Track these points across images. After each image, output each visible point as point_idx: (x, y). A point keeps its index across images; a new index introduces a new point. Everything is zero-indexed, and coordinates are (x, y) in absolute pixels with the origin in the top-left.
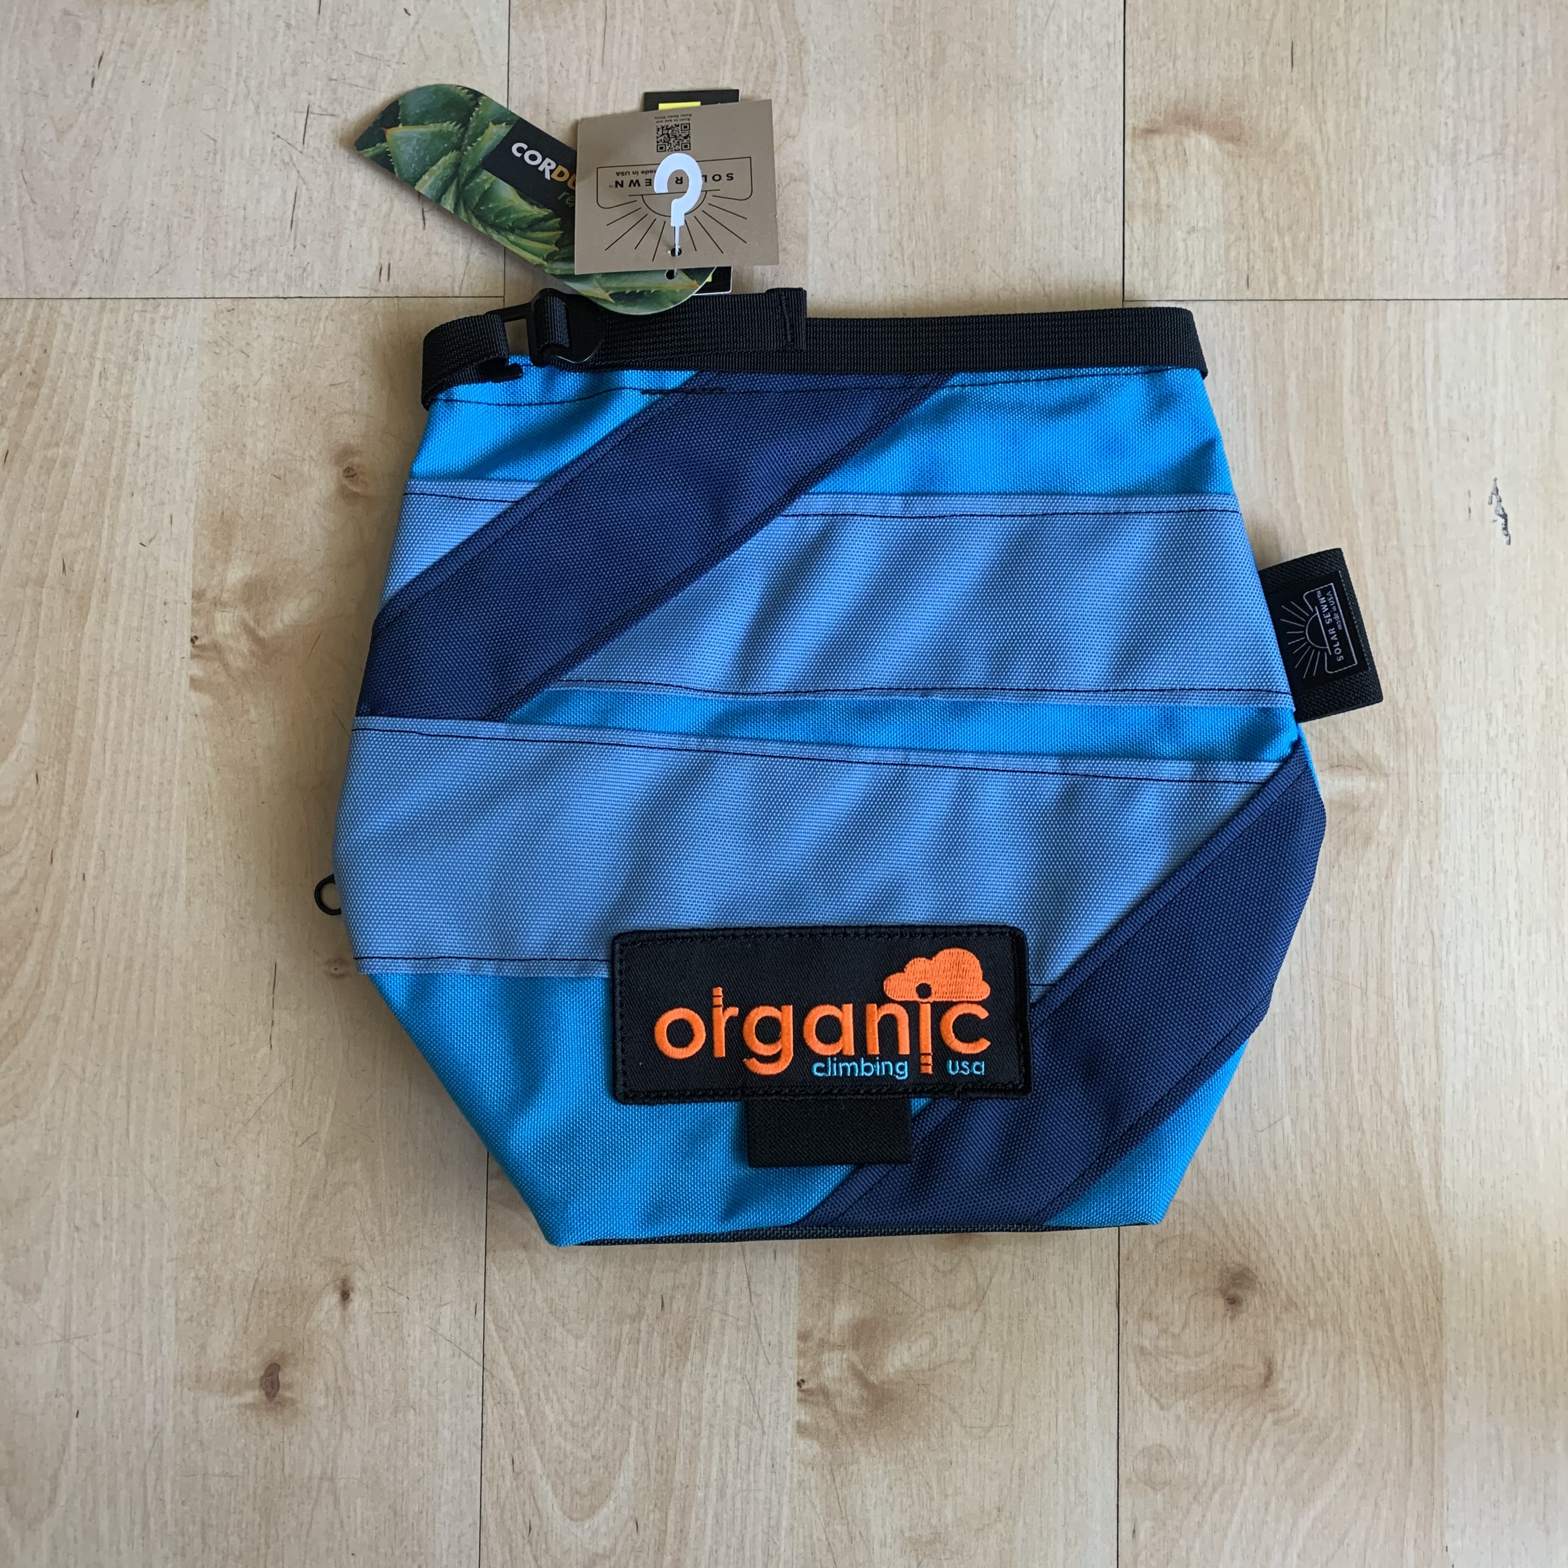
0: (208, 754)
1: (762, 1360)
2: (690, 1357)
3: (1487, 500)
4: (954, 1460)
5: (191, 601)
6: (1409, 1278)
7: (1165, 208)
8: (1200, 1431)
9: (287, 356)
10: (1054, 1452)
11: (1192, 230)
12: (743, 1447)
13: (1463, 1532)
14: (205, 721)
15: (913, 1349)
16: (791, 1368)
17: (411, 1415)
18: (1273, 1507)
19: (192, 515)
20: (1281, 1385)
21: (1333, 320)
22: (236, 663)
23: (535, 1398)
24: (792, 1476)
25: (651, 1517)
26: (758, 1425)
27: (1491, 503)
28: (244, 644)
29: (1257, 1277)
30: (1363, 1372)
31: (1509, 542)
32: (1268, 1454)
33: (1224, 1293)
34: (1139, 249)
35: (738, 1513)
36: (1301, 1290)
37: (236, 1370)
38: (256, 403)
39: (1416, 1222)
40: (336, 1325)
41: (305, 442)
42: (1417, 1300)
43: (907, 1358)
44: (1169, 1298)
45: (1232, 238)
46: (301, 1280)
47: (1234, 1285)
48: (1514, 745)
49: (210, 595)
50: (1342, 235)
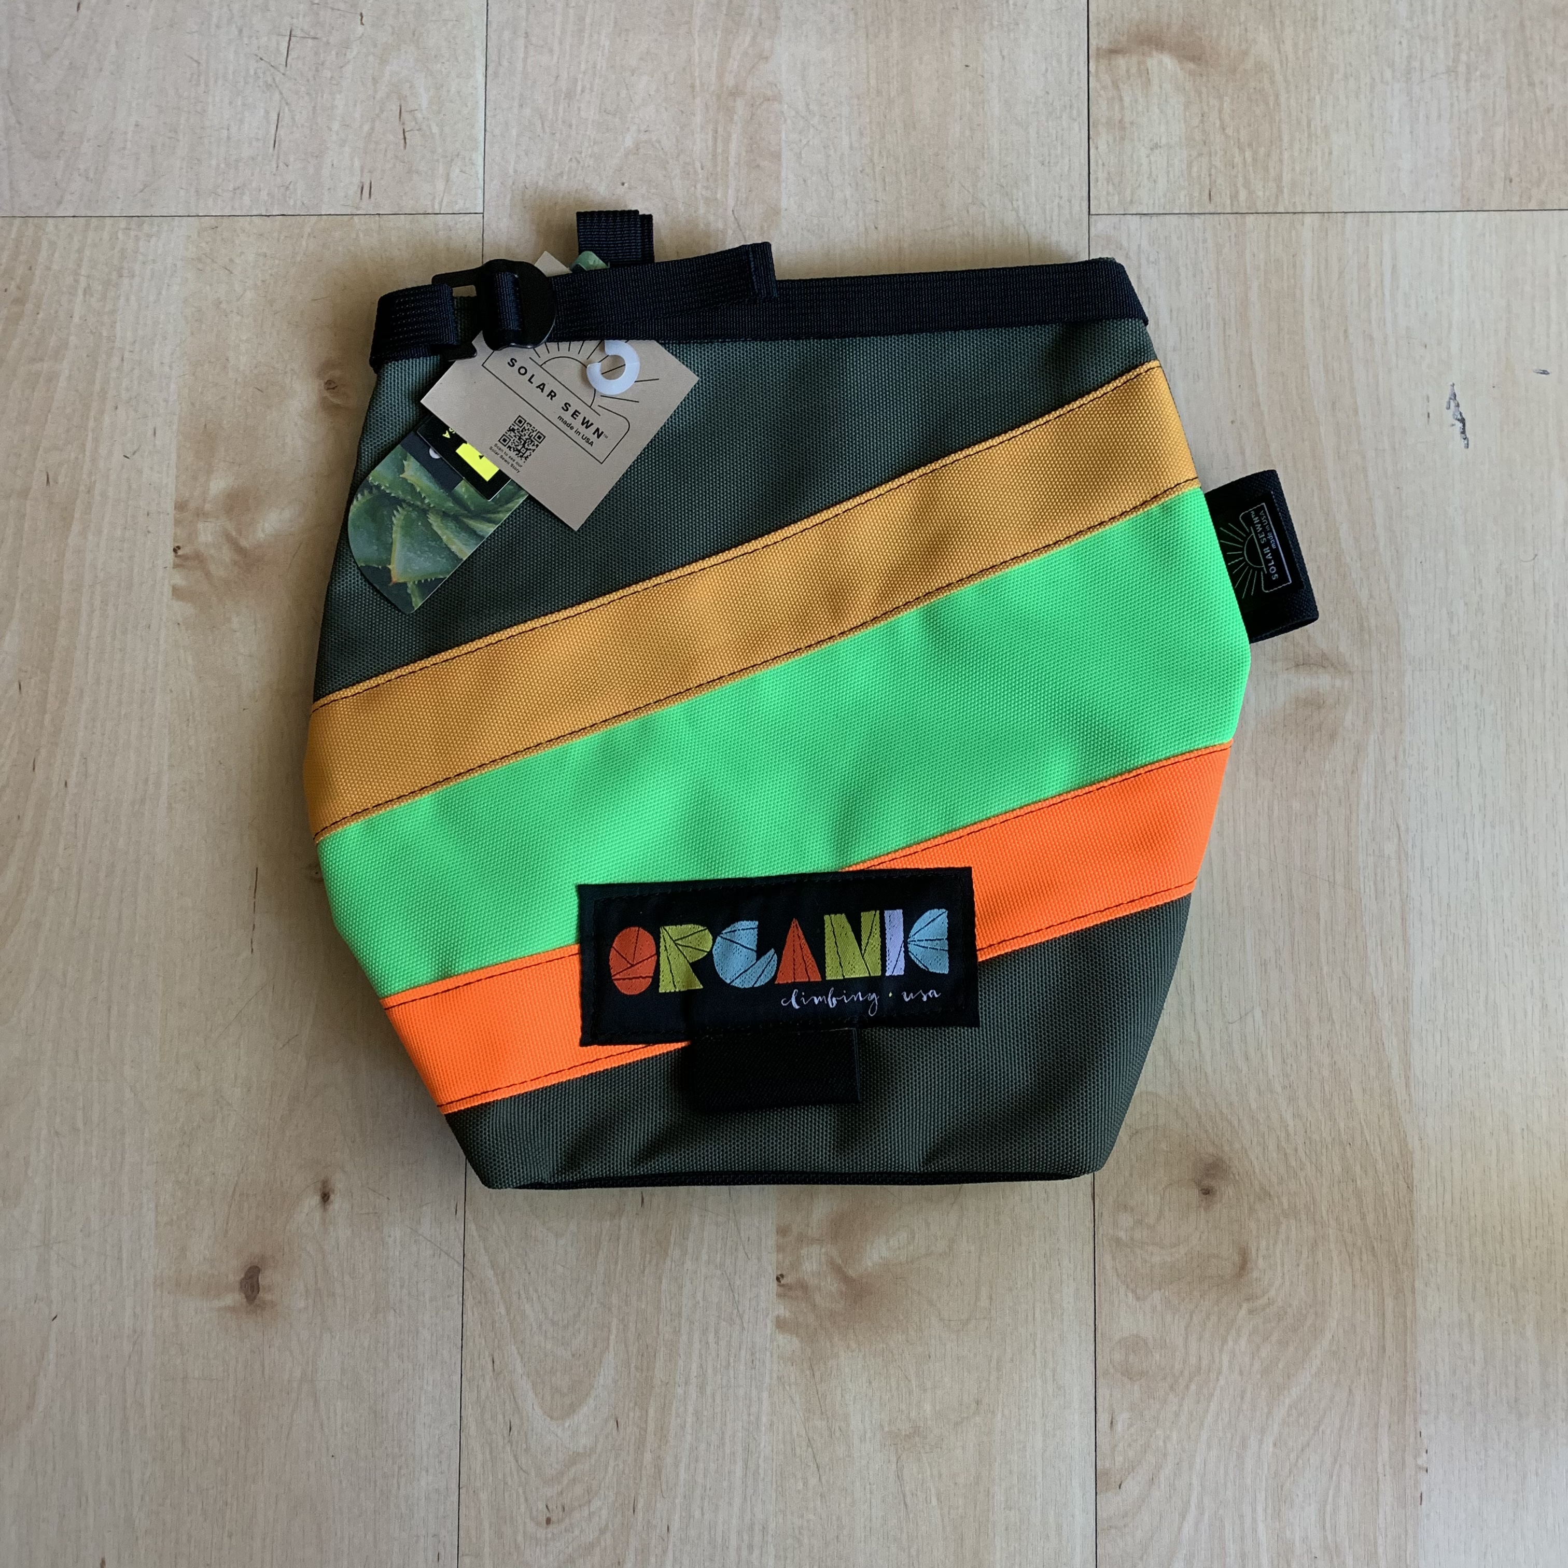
0: (190, 661)
1: (741, 1254)
2: (670, 1252)
3: (1445, 405)
4: (933, 1354)
5: (174, 512)
6: (1381, 1166)
7: (1128, 125)
8: (1176, 1321)
9: (270, 272)
10: (1032, 1345)
11: (1156, 146)
12: (723, 1343)
13: (1436, 1418)
14: (187, 630)
15: (891, 1243)
16: (770, 1263)
17: (391, 1317)
18: (1248, 1395)
19: (175, 427)
20: (1255, 1274)
21: (1294, 233)
22: (218, 572)
23: (515, 1297)
24: (771, 1371)
25: (631, 1414)
26: (738, 1321)
27: (1448, 408)
28: (227, 554)
29: (1230, 1167)
30: (1336, 1260)
31: (1467, 446)
32: (1243, 1342)
33: (1198, 1184)
34: (1103, 165)
35: (718, 1410)
36: (1274, 1179)
37: (216, 1273)
38: (239, 318)
39: (1387, 1112)
40: (316, 1228)
41: (286, 357)
42: (1388, 1188)
43: (885, 1253)
44: (1144, 1189)
45: (1194, 153)
46: (282, 1183)
47: (1207, 1175)
48: (1475, 643)
49: (192, 505)
50: (1301, 151)
